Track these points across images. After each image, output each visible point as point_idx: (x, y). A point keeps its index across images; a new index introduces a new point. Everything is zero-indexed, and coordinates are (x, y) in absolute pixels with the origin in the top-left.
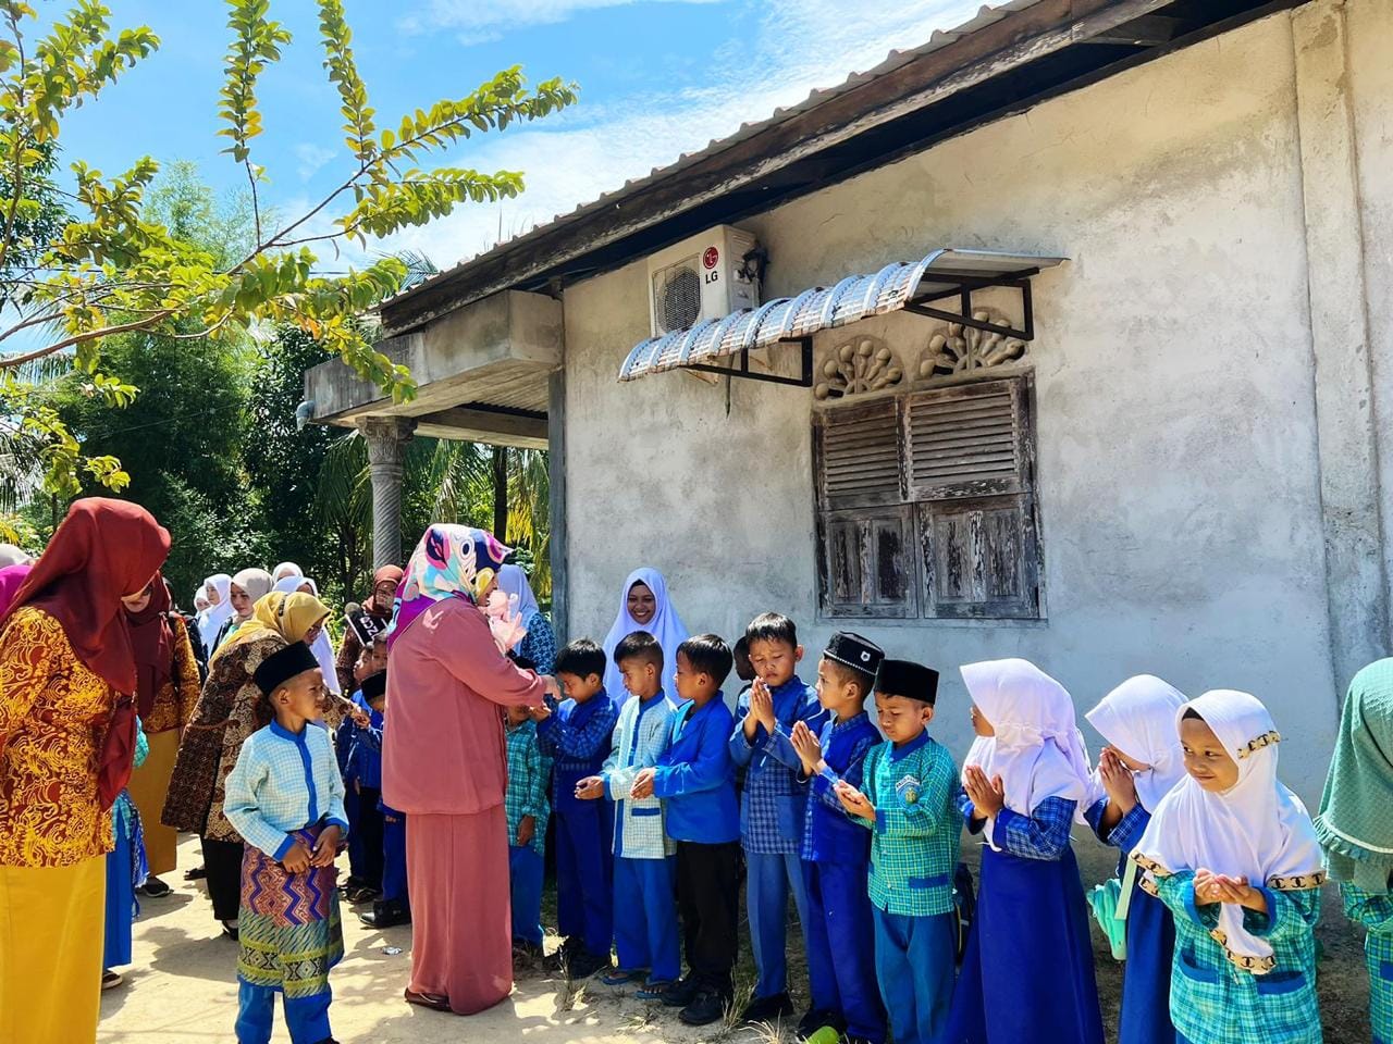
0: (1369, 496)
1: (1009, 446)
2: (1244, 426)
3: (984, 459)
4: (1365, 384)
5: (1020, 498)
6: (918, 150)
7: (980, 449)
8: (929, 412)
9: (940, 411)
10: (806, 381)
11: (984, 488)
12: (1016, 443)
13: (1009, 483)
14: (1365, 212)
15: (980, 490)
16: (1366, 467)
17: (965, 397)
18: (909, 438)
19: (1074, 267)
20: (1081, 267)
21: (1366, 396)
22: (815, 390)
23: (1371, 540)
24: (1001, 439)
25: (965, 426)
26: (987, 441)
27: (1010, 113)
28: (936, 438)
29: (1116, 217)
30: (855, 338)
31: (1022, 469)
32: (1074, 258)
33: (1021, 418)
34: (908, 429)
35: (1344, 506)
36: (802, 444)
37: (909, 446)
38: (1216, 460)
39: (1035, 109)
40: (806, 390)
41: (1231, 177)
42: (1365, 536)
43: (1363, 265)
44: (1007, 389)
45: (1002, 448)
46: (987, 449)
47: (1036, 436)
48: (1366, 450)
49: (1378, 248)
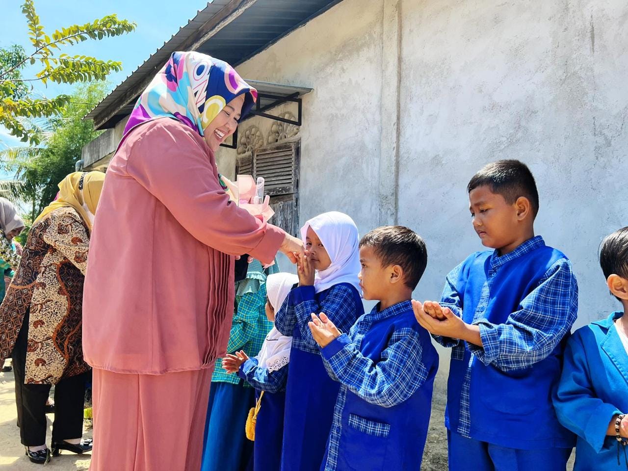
0: (393, 190)
1: (290, 173)
2: (360, 161)
3: (281, 178)
4: (395, 140)
5: (294, 195)
6: (273, 43)
7: (280, 174)
8: (263, 157)
9: (267, 157)
10: (234, 146)
11: (280, 191)
12: (293, 171)
13: (290, 189)
14: (402, 64)
15: (279, 191)
16: (393, 176)
17: (276, 151)
18: (255, 168)
19: (315, 92)
20: (317, 92)
21: (395, 145)
22: (238, 150)
23: (392, 209)
24: (288, 169)
25: (275, 163)
26: (282, 170)
27: (300, 26)
28: (265, 168)
29: (329, 70)
30: (250, 127)
31: (294, 182)
32: (315, 89)
33: (296, 160)
34: (255, 165)
35: (385, 194)
36: (232, 175)
37: (255, 172)
38: (351, 176)
39: (308, 23)
40: (234, 150)
41: (363, 50)
42: (391, 207)
43: (399, 87)
44: (291, 147)
45: (288, 173)
46: (283, 174)
47: (300, 168)
48: (393, 168)
49: (405, 79)
